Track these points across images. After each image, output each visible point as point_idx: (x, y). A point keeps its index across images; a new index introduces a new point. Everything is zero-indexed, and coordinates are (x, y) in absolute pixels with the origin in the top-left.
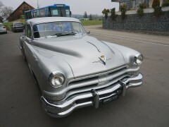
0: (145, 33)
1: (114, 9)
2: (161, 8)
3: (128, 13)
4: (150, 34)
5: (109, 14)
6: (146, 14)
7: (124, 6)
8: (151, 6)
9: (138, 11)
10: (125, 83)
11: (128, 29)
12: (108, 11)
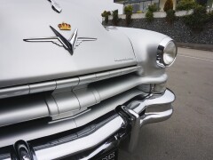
1: (117, 11)
2: (174, 12)
3: (134, 16)
6: (156, 19)
7: (130, 7)
8: (162, 9)
9: (147, 15)
10: (135, 112)
12: (109, 13)
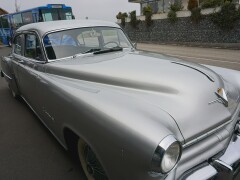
0: (181, 45)
1: (134, 12)
2: (200, 10)
3: (155, 17)
4: (188, 46)
5: (128, 20)
6: (180, 19)
7: (149, 7)
8: (186, 8)
9: (170, 15)
11: (156, 40)
12: (125, 15)
